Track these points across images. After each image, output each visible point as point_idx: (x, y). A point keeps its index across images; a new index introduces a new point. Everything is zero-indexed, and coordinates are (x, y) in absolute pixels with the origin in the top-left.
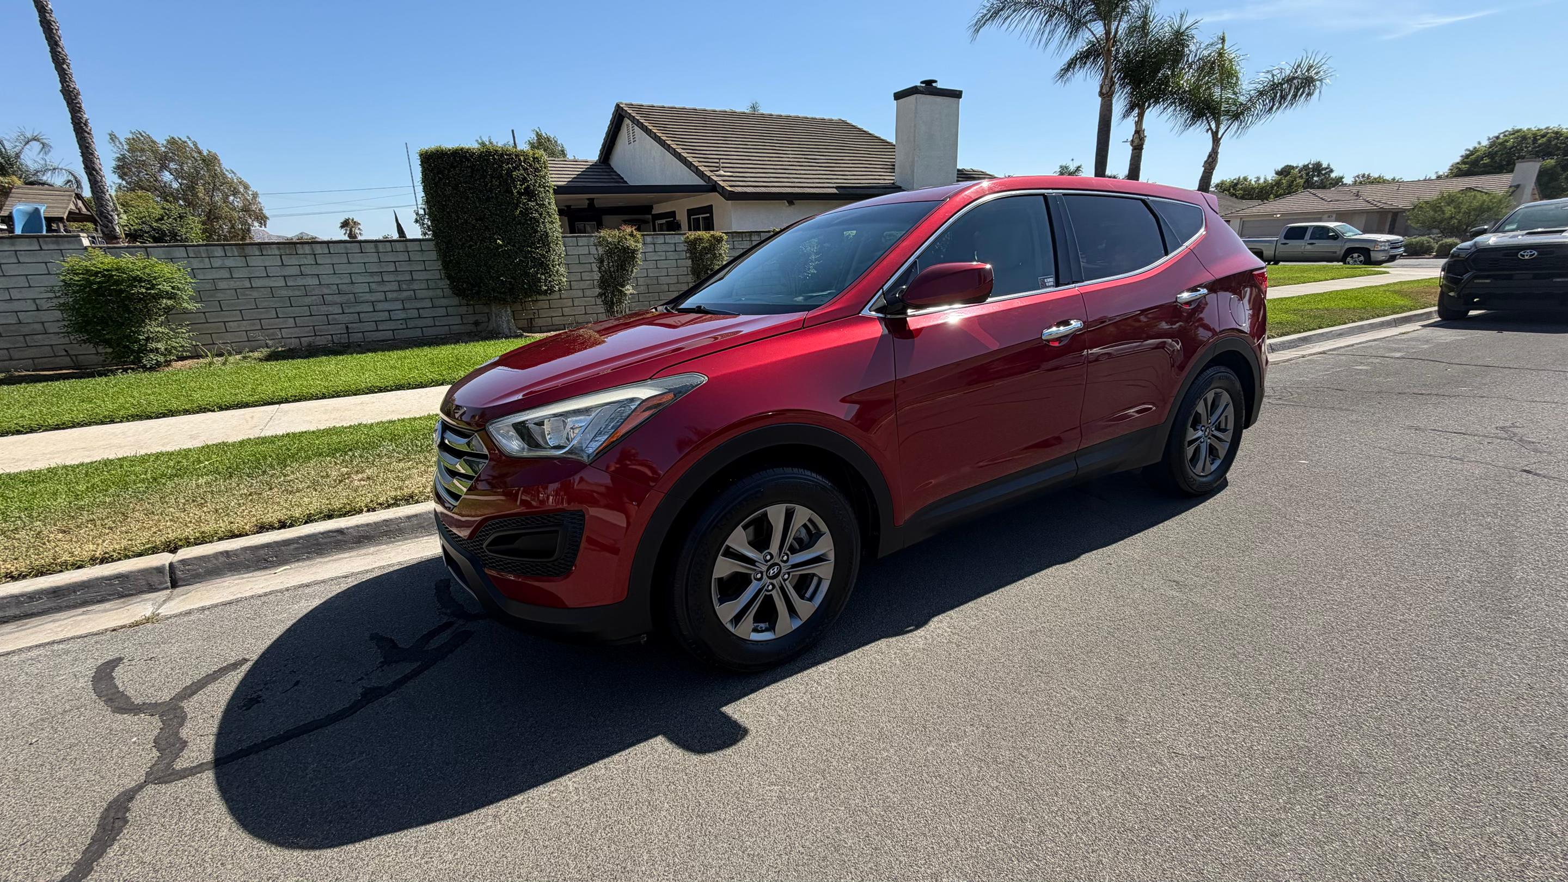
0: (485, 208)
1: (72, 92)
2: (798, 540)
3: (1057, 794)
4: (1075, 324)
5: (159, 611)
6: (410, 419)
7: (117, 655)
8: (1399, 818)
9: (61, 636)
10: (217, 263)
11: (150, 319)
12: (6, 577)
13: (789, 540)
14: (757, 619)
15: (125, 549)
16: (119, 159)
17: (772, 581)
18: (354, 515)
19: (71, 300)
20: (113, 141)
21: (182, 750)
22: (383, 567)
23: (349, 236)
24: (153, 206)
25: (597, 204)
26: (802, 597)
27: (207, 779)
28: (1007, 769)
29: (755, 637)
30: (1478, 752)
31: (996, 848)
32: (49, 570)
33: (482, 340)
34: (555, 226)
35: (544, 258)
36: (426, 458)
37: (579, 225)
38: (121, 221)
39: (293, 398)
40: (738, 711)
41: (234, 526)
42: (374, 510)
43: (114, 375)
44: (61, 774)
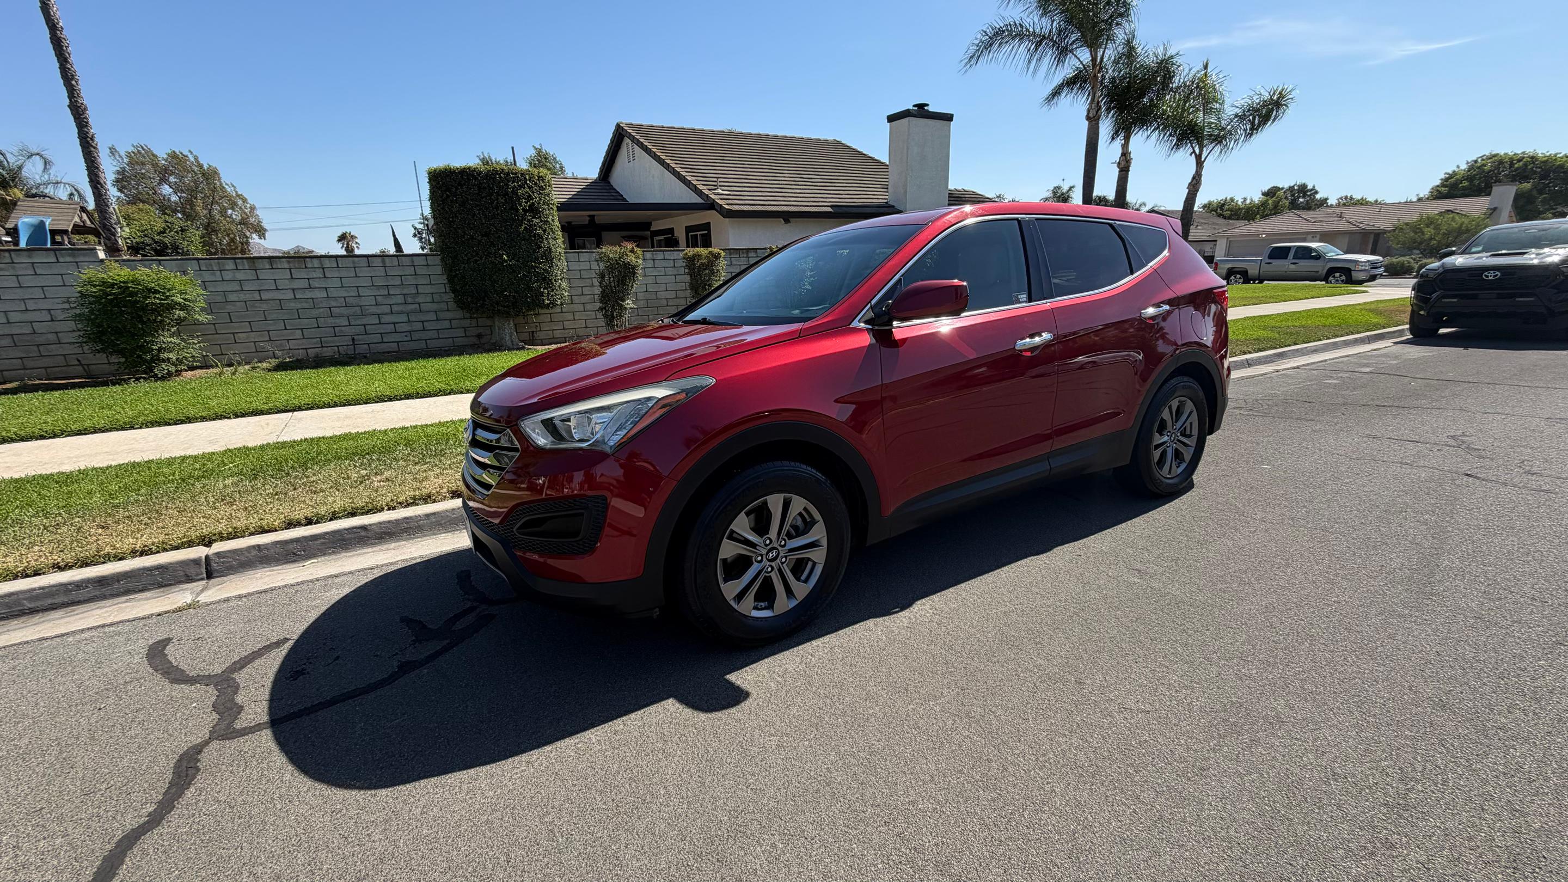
0: (490, 224)
1: (79, 107)
2: (795, 527)
3: (1020, 740)
4: (1046, 336)
5: (198, 599)
6: (422, 426)
7: (166, 636)
8: (1309, 755)
9: (109, 621)
10: (228, 275)
11: (163, 330)
12: (53, 567)
13: (787, 527)
14: (757, 598)
15: (163, 543)
16: (118, 173)
17: (771, 563)
18: (375, 513)
19: (87, 310)
20: (113, 154)
21: (239, 713)
22: (406, 560)
23: (346, 250)
24: (153, 220)
25: (597, 220)
26: (798, 579)
27: (266, 738)
28: (977, 722)
29: (755, 614)
30: (1384, 705)
31: (965, 782)
32: (93, 561)
33: (485, 352)
34: (558, 242)
35: (547, 273)
36: (441, 461)
37: (579, 241)
38: (123, 233)
39: (306, 406)
40: (738, 678)
41: (264, 523)
42: (394, 508)
43: (127, 384)
44: (133, 732)
